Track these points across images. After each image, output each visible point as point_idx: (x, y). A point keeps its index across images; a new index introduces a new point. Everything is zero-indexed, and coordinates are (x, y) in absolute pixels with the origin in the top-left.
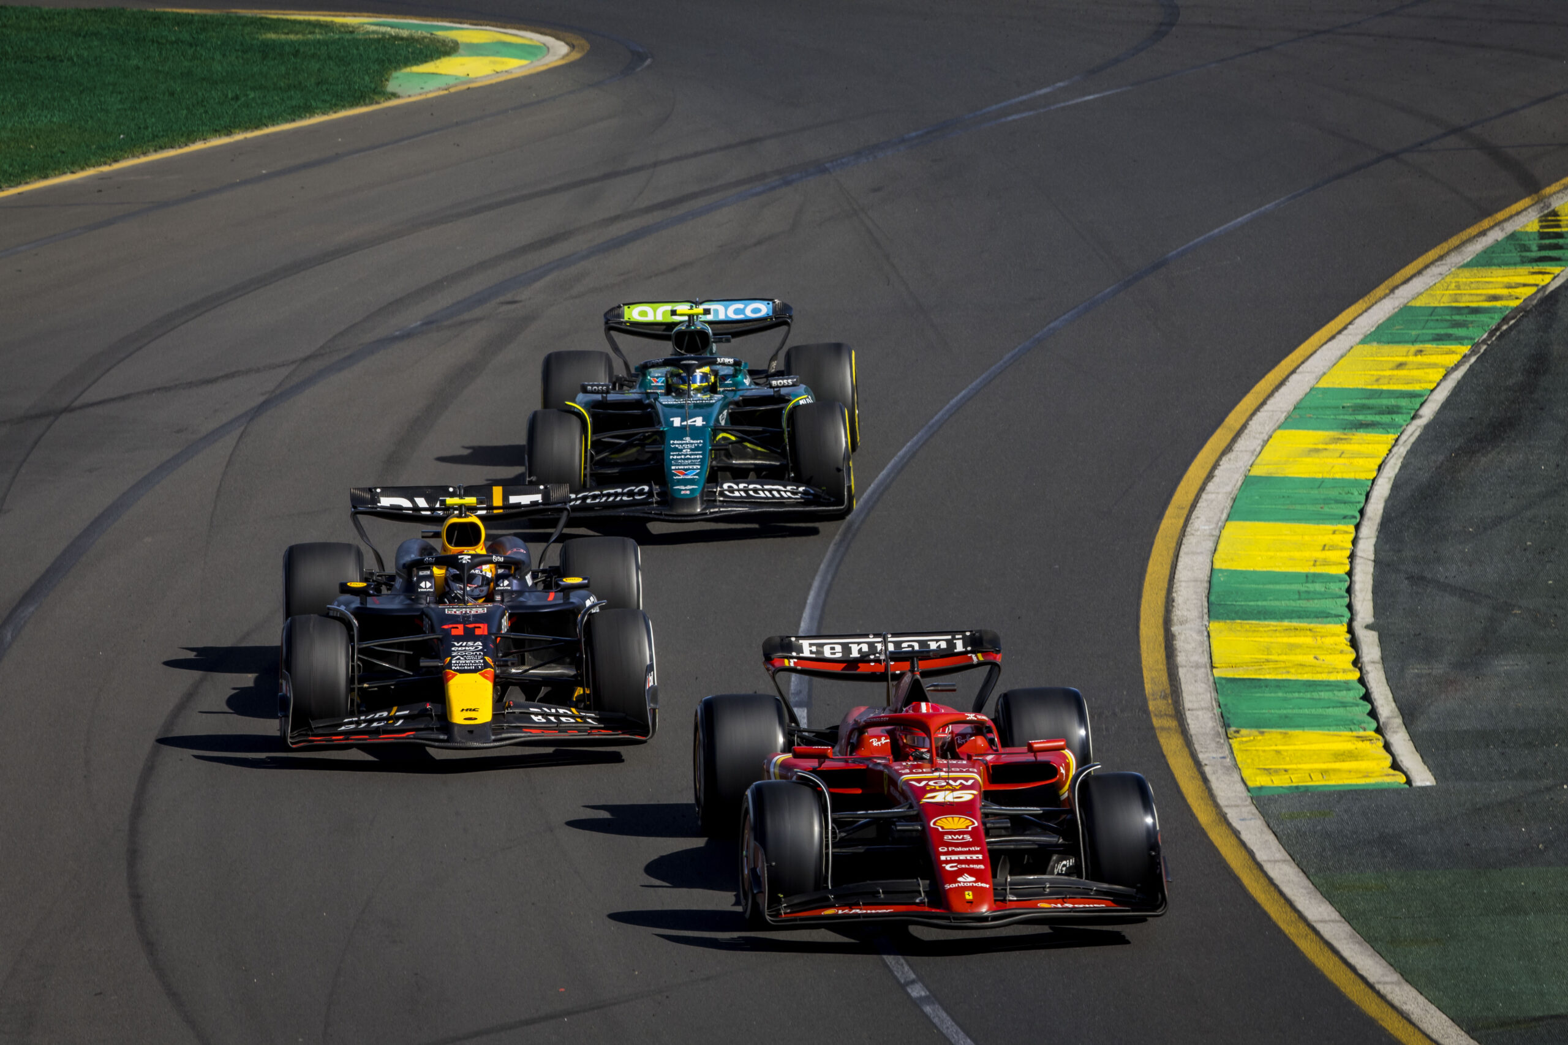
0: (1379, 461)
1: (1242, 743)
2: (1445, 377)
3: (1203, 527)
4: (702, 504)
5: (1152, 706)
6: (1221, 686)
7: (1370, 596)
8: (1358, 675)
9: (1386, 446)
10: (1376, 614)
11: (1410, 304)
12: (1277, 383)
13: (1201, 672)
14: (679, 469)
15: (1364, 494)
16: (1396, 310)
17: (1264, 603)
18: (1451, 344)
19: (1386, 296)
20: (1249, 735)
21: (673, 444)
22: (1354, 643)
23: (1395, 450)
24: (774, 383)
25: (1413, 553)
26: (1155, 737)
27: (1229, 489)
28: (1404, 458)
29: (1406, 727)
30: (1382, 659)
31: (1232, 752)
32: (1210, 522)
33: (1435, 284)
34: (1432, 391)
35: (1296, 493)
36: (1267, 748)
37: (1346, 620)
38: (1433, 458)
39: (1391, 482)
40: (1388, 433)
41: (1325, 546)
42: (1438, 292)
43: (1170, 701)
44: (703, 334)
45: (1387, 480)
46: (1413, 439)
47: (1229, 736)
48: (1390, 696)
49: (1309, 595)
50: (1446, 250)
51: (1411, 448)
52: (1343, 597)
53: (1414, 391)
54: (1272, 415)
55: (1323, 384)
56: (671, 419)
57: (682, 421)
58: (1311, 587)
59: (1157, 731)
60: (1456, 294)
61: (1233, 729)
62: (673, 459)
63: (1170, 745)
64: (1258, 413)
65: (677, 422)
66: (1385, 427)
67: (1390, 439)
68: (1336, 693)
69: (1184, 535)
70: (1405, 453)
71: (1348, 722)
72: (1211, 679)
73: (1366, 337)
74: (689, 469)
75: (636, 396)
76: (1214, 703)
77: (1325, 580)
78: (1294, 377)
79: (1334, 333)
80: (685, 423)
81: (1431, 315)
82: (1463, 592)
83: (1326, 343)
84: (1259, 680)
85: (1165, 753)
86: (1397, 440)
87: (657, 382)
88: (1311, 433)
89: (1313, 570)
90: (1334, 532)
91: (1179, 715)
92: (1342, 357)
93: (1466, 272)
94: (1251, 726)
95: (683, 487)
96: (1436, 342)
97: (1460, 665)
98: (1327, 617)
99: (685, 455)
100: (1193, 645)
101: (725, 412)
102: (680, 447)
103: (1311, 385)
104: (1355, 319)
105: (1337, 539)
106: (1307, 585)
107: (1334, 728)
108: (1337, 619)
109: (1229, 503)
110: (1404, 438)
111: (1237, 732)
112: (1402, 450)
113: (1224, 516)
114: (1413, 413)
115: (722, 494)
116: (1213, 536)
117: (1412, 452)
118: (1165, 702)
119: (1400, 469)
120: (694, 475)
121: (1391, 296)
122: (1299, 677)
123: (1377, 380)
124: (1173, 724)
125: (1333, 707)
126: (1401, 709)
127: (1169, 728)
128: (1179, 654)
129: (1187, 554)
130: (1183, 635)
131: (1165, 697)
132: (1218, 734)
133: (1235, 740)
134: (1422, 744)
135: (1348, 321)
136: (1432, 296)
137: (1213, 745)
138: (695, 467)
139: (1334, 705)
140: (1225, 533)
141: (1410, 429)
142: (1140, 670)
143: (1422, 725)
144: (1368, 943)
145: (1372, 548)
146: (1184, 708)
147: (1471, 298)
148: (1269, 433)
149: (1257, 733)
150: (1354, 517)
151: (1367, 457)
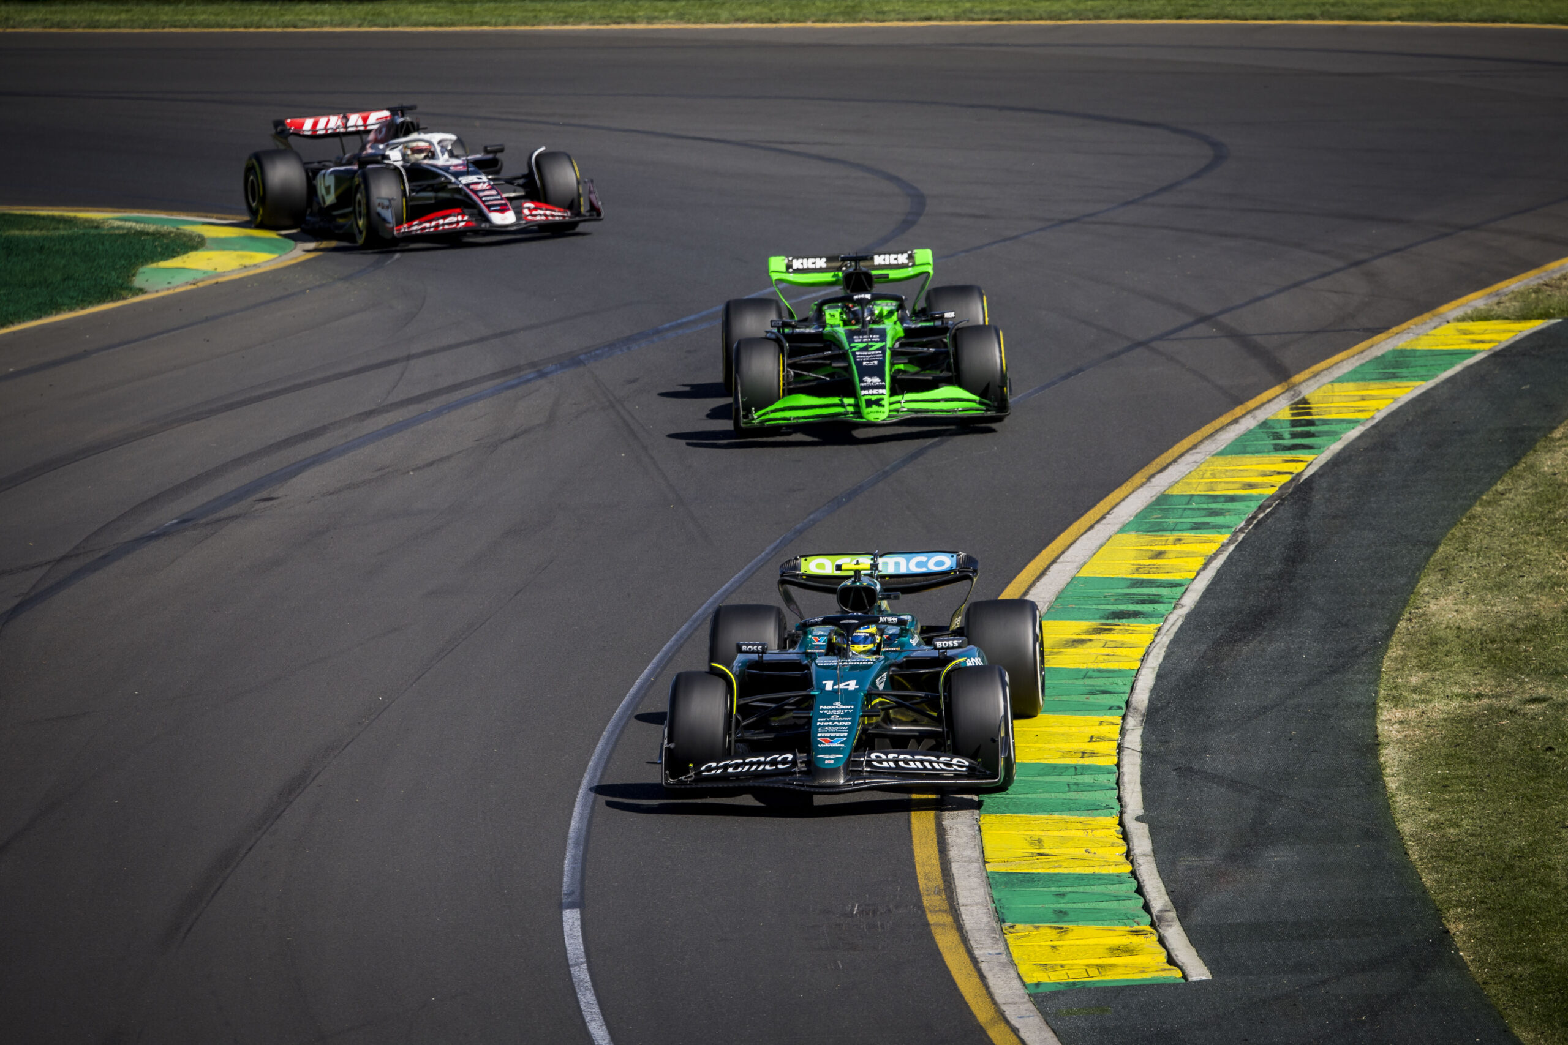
0: (1142, 651)
1: (1018, 938)
2: (1205, 566)
4: (846, 774)
5: (926, 902)
6: (993, 881)
7: (1138, 787)
8: (1130, 868)
9: (1149, 635)
10: (1146, 807)
11: (1166, 493)
12: (1038, 573)
13: (976, 866)
14: (824, 737)
15: (1129, 684)
16: (1154, 498)
17: (1034, 796)
18: (1209, 533)
19: (1142, 485)
20: (1024, 930)
21: (822, 709)
22: (1125, 836)
23: (1158, 639)
24: (939, 644)
25: (1180, 744)
26: (930, 933)
28: (1168, 647)
29: (1180, 921)
30: (1154, 850)
31: (1008, 948)
33: (1190, 473)
34: (1193, 579)
35: (1061, 684)
36: (1042, 944)
37: (1116, 811)
38: (1196, 647)
39: (1155, 672)
40: (1150, 623)
41: (1092, 737)
42: (1194, 481)
43: (944, 897)
44: (870, 592)
45: (1151, 670)
46: (1175, 629)
47: (1005, 931)
48: (1163, 889)
49: (1078, 787)
50: (1200, 438)
51: (1174, 636)
52: (1112, 789)
53: (1174, 580)
55: (1084, 573)
56: (824, 682)
57: (834, 685)
58: (1081, 779)
59: (932, 927)
60: (1211, 483)
61: (1008, 924)
62: (820, 726)
63: (946, 941)
65: (829, 685)
66: (1148, 617)
67: (1152, 629)
68: (1109, 886)
70: (1168, 642)
71: (1122, 917)
72: (984, 873)
73: (1125, 526)
74: (835, 737)
75: (794, 657)
76: (988, 898)
77: (1094, 772)
78: (1055, 567)
79: (1093, 522)
80: (836, 687)
81: (1188, 503)
82: (1232, 783)
83: (1085, 533)
84: (1033, 873)
85: (941, 950)
86: (1159, 630)
87: (819, 641)
88: (1074, 623)
89: (1082, 762)
90: (1101, 723)
91: (954, 910)
92: (1102, 546)
93: (1220, 461)
94: (1025, 922)
95: (827, 757)
96: (1194, 531)
97: (1231, 857)
98: (1097, 809)
99: (833, 721)
100: (965, 839)
101: (885, 675)
102: (829, 713)
103: (1072, 575)
104: (1113, 508)
105: (1104, 730)
106: (1076, 777)
107: (1108, 922)
108: (1107, 812)
110: (1166, 627)
111: (1012, 927)
112: (1165, 640)
114: (1174, 602)
115: (869, 763)
117: (1174, 642)
118: (939, 897)
119: (1165, 658)
120: (840, 743)
121: (1148, 484)
122: (1072, 871)
123: (1137, 569)
124: (949, 919)
125: (1107, 901)
126: (1174, 902)
127: (944, 925)
128: (951, 848)
130: (955, 830)
131: (939, 893)
132: (994, 930)
133: (1010, 935)
134: (1196, 938)
135: (1106, 511)
136: (1189, 484)
137: (989, 941)
138: (842, 735)
139: (1108, 899)
141: (1172, 618)
142: (914, 866)
143: (1196, 918)
145: (1139, 739)
146: (958, 904)
147: (1227, 486)
149: (1032, 928)
150: (1120, 708)
151: (1130, 648)
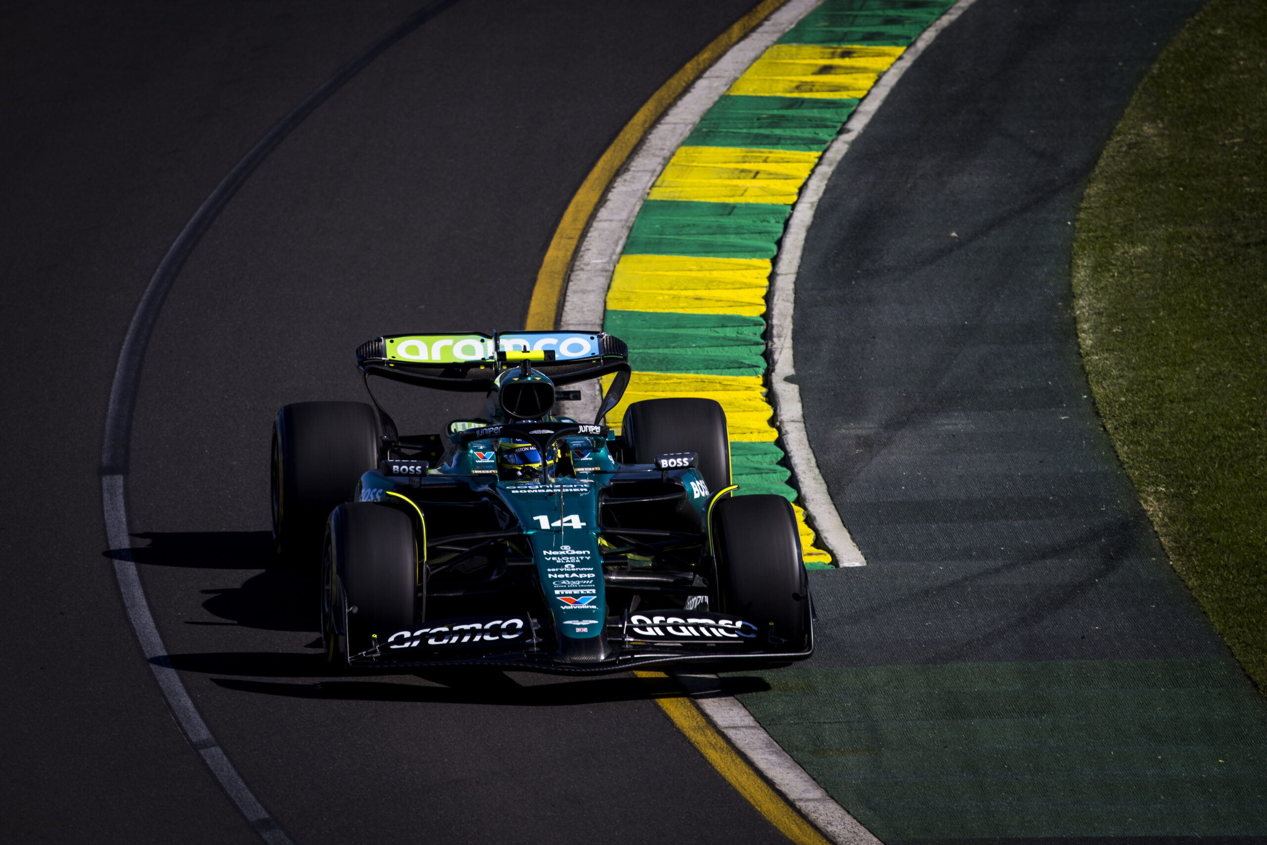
0: (800, 183)
2: (876, 83)
3: (595, 261)
4: (606, 647)
7: (790, 342)
8: (775, 434)
9: (807, 165)
10: (797, 365)
14: (565, 595)
15: (782, 221)
17: (667, 351)
18: (883, 45)
21: (548, 556)
22: (771, 398)
23: (819, 170)
27: (624, 215)
28: (830, 179)
29: (832, 498)
30: (804, 416)
32: (602, 254)
34: (862, 100)
35: (703, 221)
37: (761, 371)
39: (814, 208)
40: (811, 150)
41: (736, 283)
45: (809, 205)
46: (839, 158)
48: (813, 461)
49: (719, 342)
51: (837, 167)
52: (757, 344)
53: (840, 100)
54: (675, 128)
55: (735, 91)
56: (535, 518)
57: (551, 521)
58: (721, 331)
62: (553, 579)
64: (659, 126)
65: (544, 522)
66: (808, 143)
67: (812, 157)
68: (753, 457)
69: (572, 271)
73: (784, 35)
74: (580, 595)
77: (737, 324)
78: (700, 82)
79: (748, 29)
80: (557, 524)
83: (737, 42)
86: (821, 159)
88: (722, 149)
89: (725, 312)
90: (746, 267)
92: (756, 59)
95: (577, 623)
96: (868, 42)
97: (894, 424)
98: (739, 368)
102: (559, 560)
103: (720, 92)
105: (753, 275)
106: (718, 329)
108: (751, 370)
109: (625, 233)
110: (829, 155)
112: (826, 170)
113: (619, 249)
114: (839, 125)
115: (630, 631)
116: (607, 271)
117: (839, 172)
119: (825, 193)
120: (590, 604)
123: (797, 87)
125: (747, 474)
129: (575, 292)
134: (850, 518)
135: (763, 17)
139: (748, 471)
140: (619, 267)
141: (836, 146)
143: (850, 496)
144: (787, 752)
145: (792, 286)
148: (672, 149)
150: (770, 249)
151: (786, 179)
